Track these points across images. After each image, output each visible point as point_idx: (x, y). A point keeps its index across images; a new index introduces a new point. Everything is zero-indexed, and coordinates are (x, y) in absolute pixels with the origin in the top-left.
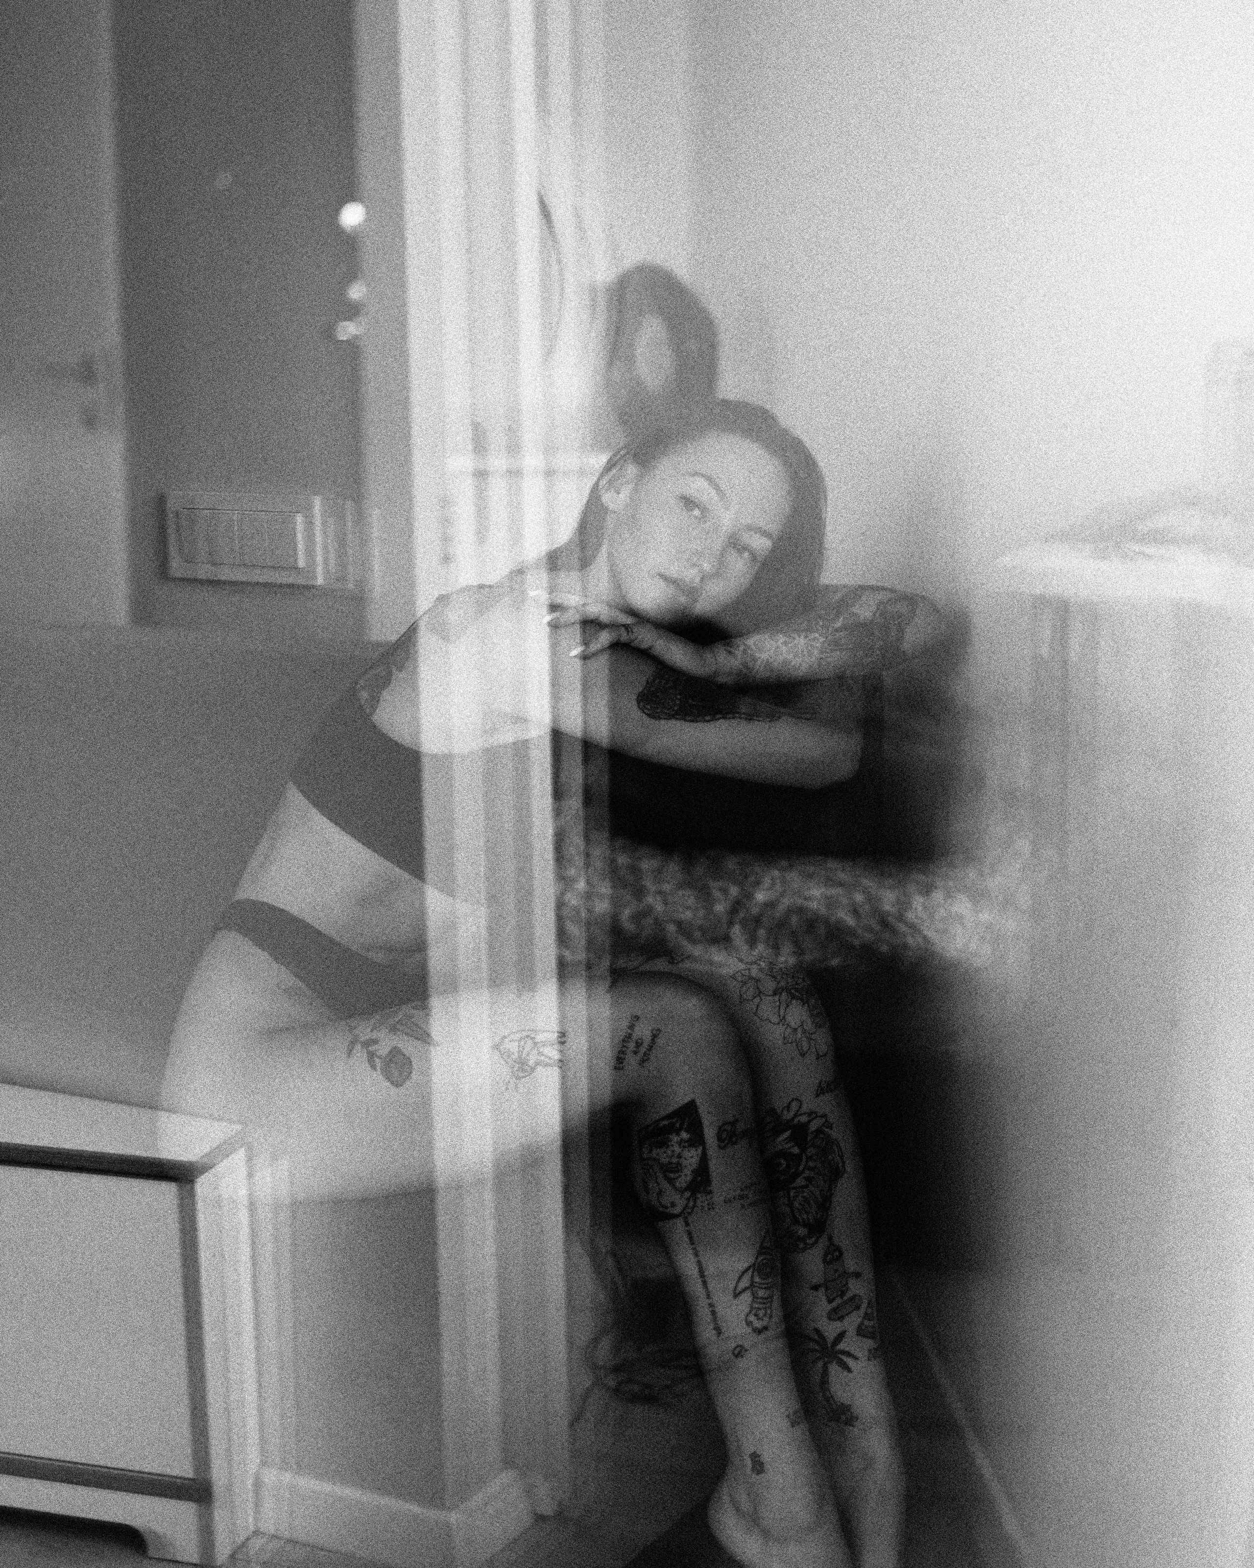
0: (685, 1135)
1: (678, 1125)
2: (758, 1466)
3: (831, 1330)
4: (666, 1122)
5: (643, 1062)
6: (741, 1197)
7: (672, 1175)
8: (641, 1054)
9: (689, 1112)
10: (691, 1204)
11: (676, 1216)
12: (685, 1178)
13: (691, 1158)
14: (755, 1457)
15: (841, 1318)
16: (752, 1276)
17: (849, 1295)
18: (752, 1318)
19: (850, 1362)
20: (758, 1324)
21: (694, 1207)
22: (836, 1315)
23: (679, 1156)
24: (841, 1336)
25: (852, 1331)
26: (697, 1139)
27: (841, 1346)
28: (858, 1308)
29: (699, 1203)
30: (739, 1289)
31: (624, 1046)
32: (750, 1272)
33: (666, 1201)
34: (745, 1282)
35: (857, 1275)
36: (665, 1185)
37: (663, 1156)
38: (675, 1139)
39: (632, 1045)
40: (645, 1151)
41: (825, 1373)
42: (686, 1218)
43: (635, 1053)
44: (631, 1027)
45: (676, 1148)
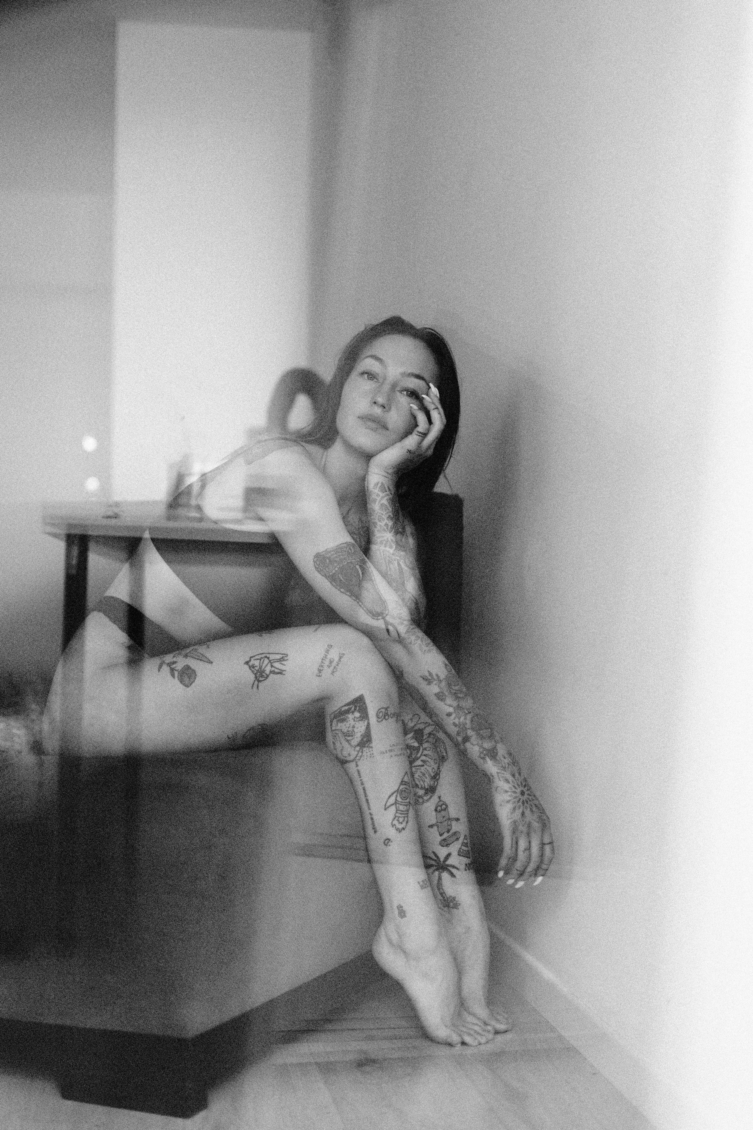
0: (357, 714)
1: (353, 708)
2: (402, 913)
3: (442, 853)
4: (346, 708)
5: (333, 673)
6: (391, 751)
7: (349, 738)
8: (332, 667)
9: (359, 703)
10: (360, 754)
11: (352, 761)
12: (357, 739)
13: (360, 728)
14: (400, 907)
15: (447, 845)
16: (397, 796)
17: (451, 832)
18: (395, 822)
19: (454, 871)
20: (400, 826)
21: (361, 757)
22: (445, 843)
23: (354, 727)
24: (449, 855)
25: (455, 853)
26: (364, 715)
27: (449, 862)
28: (457, 839)
29: (364, 753)
30: (388, 804)
31: (322, 662)
32: (395, 795)
33: (345, 753)
34: (392, 800)
35: (457, 820)
36: (345, 744)
37: (343, 727)
38: (350, 716)
39: (327, 662)
40: (334, 725)
41: (440, 878)
42: (356, 762)
43: (329, 667)
44: (327, 651)
45: (352, 722)
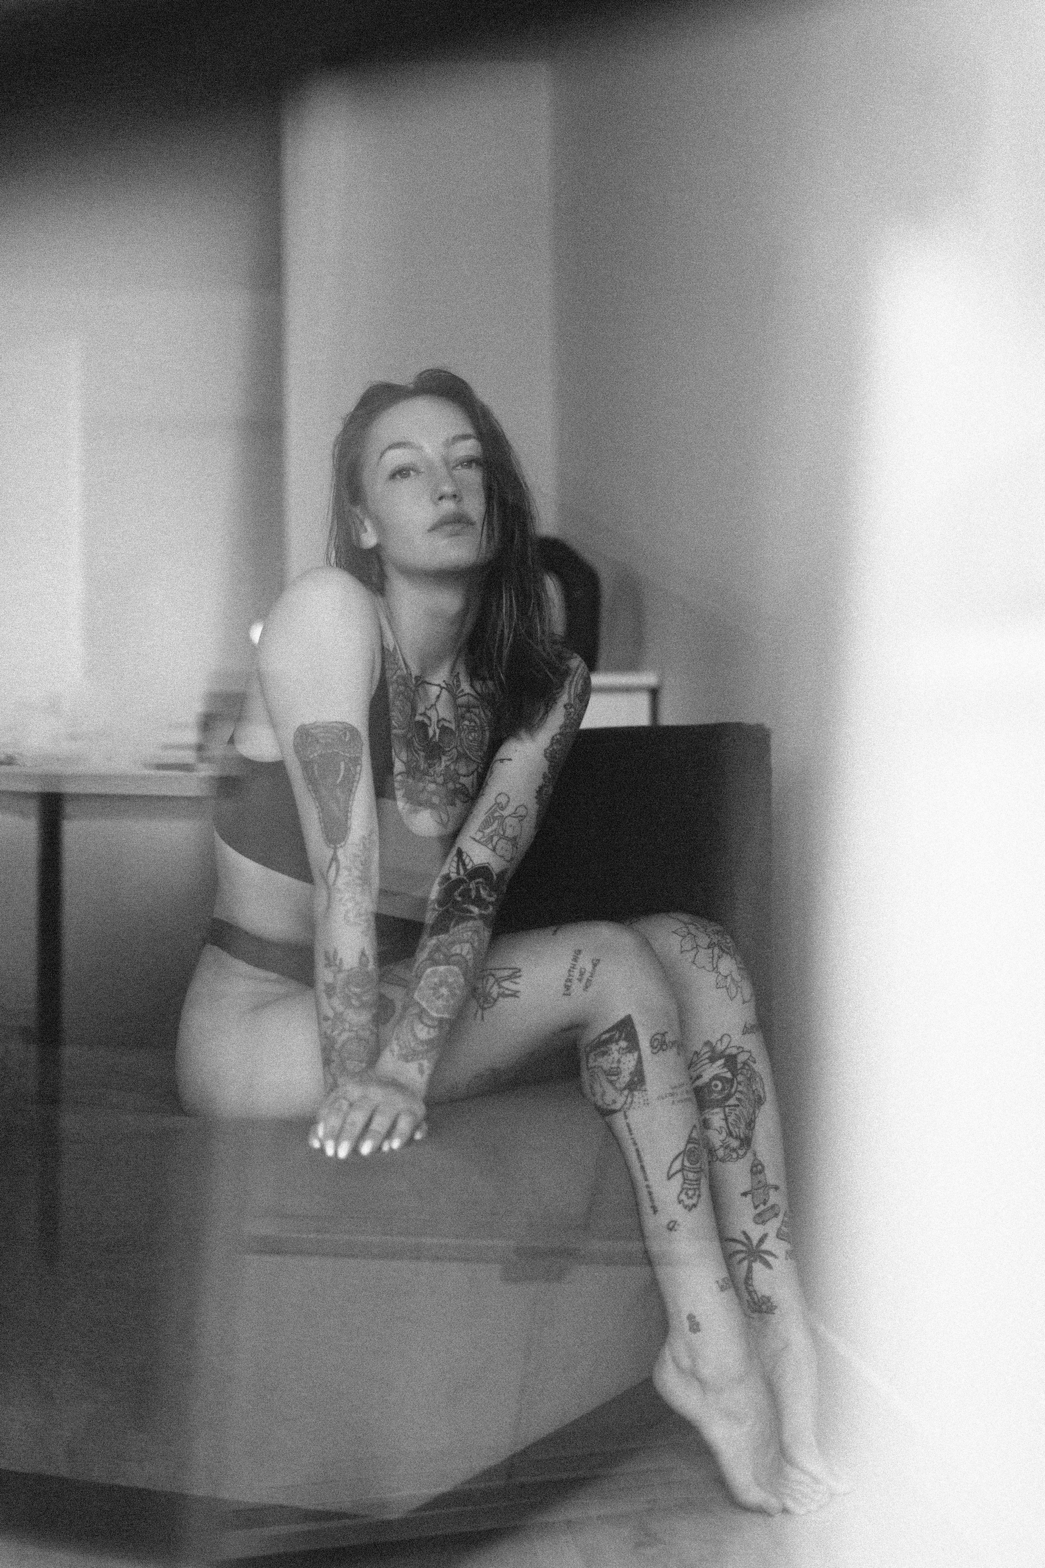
0: (624, 1043)
1: (616, 1036)
2: (695, 1326)
3: (756, 1232)
4: (606, 1036)
5: (585, 989)
6: (672, 1095)
7: (613, 1079)
8: (584, 981)
9: (626, 1025)
10: (630, 1100)
11: (619, 1111)
12: (624, 1078)
13: (629, 1062)
14: (691, 1317)
15: (764, 1223)
16: (682, 1162)
17: (769, 1204)
18: (683, 1197)
19: (770, 1259)
20: (690, 1203)
21: (631, 1104)
22: (760, 1219)
23: (620, 1061)
24: (765, 1236)
25: (773, 1234)
26: (634, 1044)
27: (765, 1247)
28: (777, 1214)
29: (635, 1100)
30: (672, 1171)
31: (570, 976)
32: (680, 1159)
33: (608, 1100)
34: (676, 1168)
35: (776, 1188)
36: (608, 1088)
37: (604, 1062)
38: (615, 1048)
39: (576, 976)
40: (590, 1061)
41: (749, 1272)
42: (625, 1112)
43: (580, 980)
45: (616, 1055)
